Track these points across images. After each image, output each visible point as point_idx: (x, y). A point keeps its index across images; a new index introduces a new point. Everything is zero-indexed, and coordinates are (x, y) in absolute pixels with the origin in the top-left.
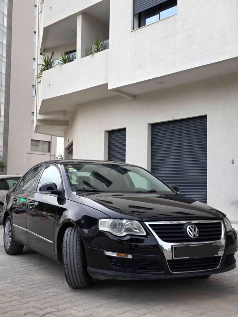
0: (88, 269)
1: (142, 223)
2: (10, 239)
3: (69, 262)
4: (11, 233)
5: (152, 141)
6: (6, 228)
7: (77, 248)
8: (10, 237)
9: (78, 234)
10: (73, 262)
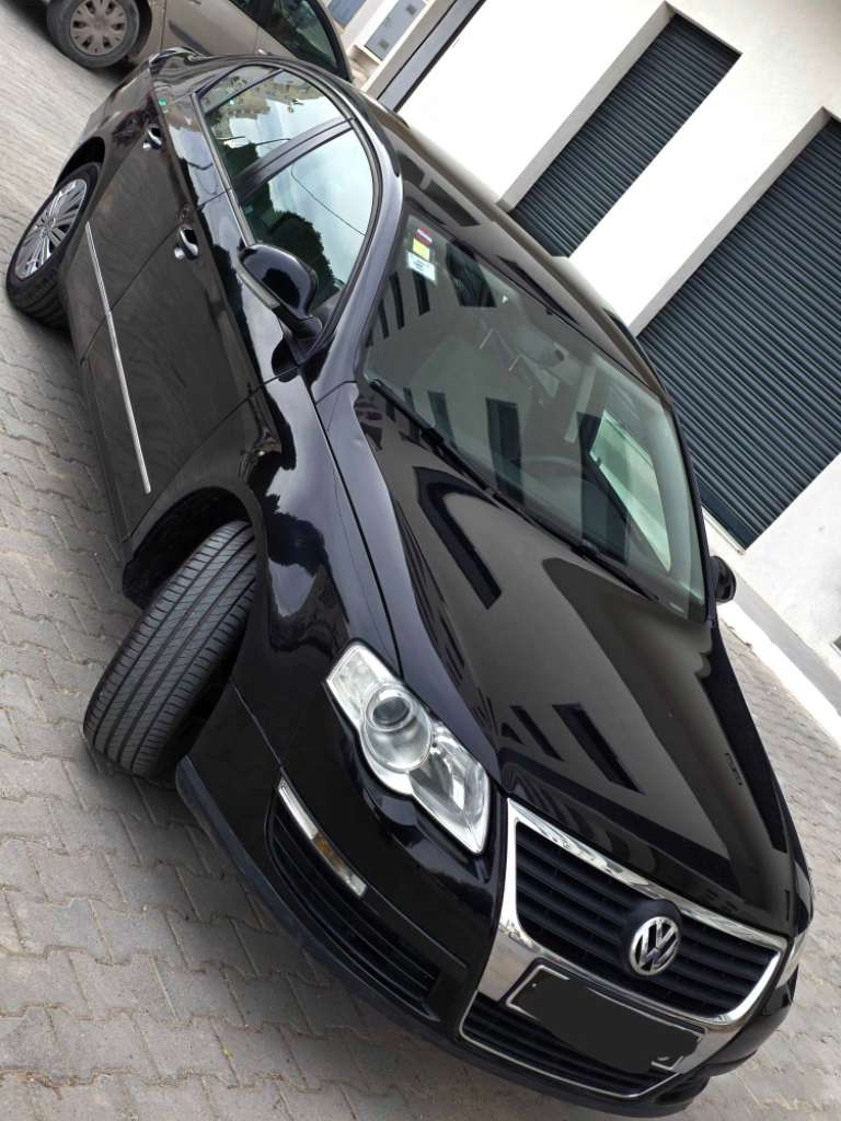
0: (183, 761)
1: (498, 795)
2: (49, 255)
3: (135, 675)
4: (62, 235)
5: (784, 175)
6: (61, 194)
7: (204, 653)
8: (52, 246)
9: (247, 593)
10: (150, 689)
